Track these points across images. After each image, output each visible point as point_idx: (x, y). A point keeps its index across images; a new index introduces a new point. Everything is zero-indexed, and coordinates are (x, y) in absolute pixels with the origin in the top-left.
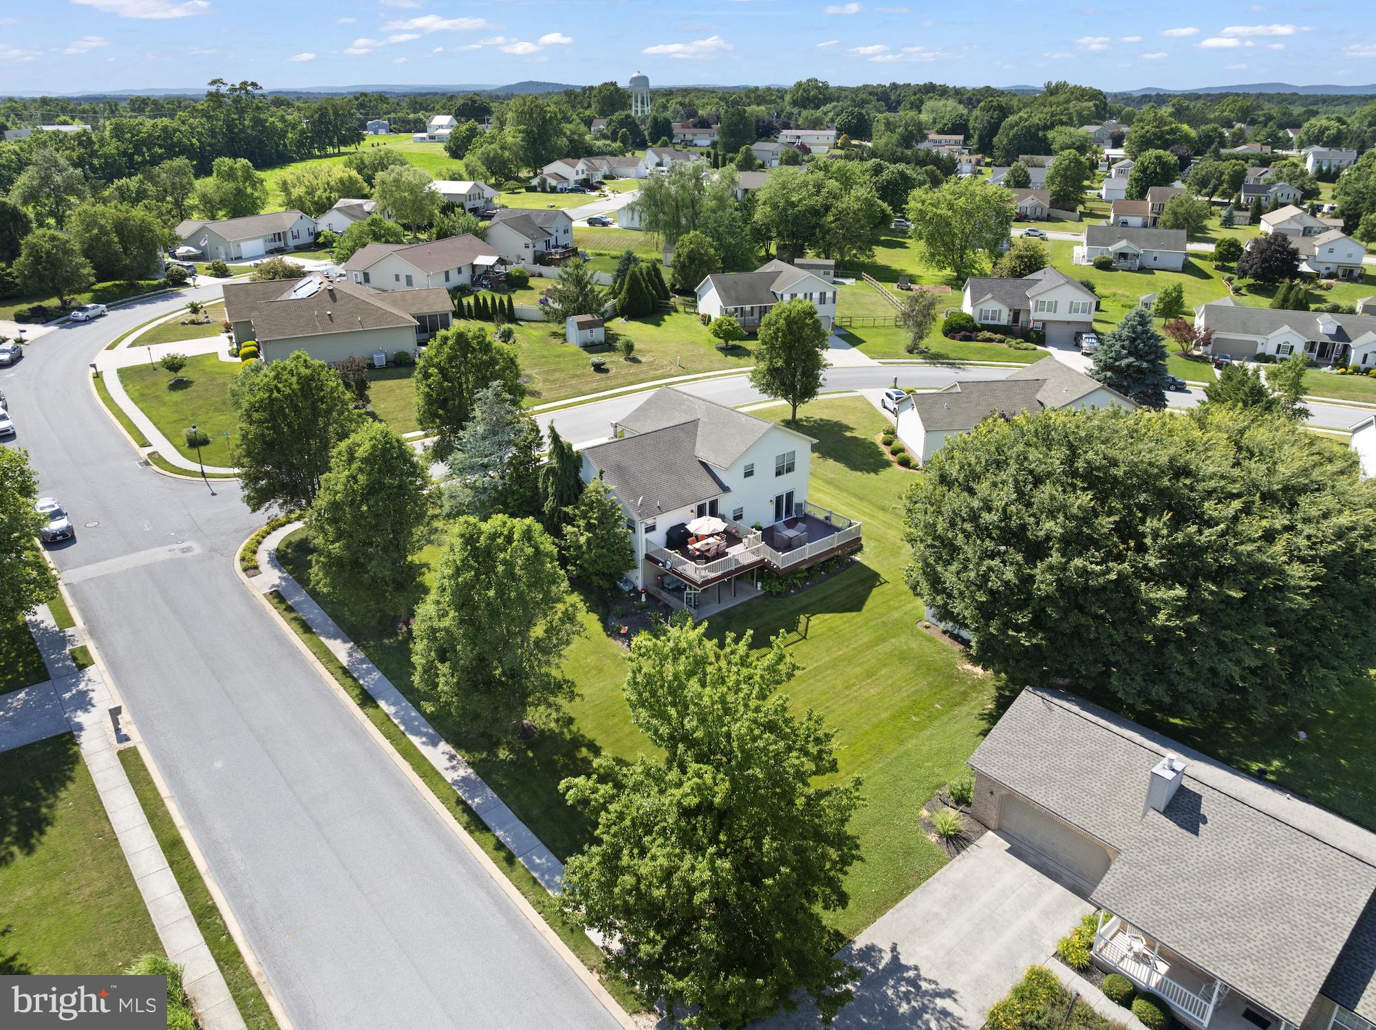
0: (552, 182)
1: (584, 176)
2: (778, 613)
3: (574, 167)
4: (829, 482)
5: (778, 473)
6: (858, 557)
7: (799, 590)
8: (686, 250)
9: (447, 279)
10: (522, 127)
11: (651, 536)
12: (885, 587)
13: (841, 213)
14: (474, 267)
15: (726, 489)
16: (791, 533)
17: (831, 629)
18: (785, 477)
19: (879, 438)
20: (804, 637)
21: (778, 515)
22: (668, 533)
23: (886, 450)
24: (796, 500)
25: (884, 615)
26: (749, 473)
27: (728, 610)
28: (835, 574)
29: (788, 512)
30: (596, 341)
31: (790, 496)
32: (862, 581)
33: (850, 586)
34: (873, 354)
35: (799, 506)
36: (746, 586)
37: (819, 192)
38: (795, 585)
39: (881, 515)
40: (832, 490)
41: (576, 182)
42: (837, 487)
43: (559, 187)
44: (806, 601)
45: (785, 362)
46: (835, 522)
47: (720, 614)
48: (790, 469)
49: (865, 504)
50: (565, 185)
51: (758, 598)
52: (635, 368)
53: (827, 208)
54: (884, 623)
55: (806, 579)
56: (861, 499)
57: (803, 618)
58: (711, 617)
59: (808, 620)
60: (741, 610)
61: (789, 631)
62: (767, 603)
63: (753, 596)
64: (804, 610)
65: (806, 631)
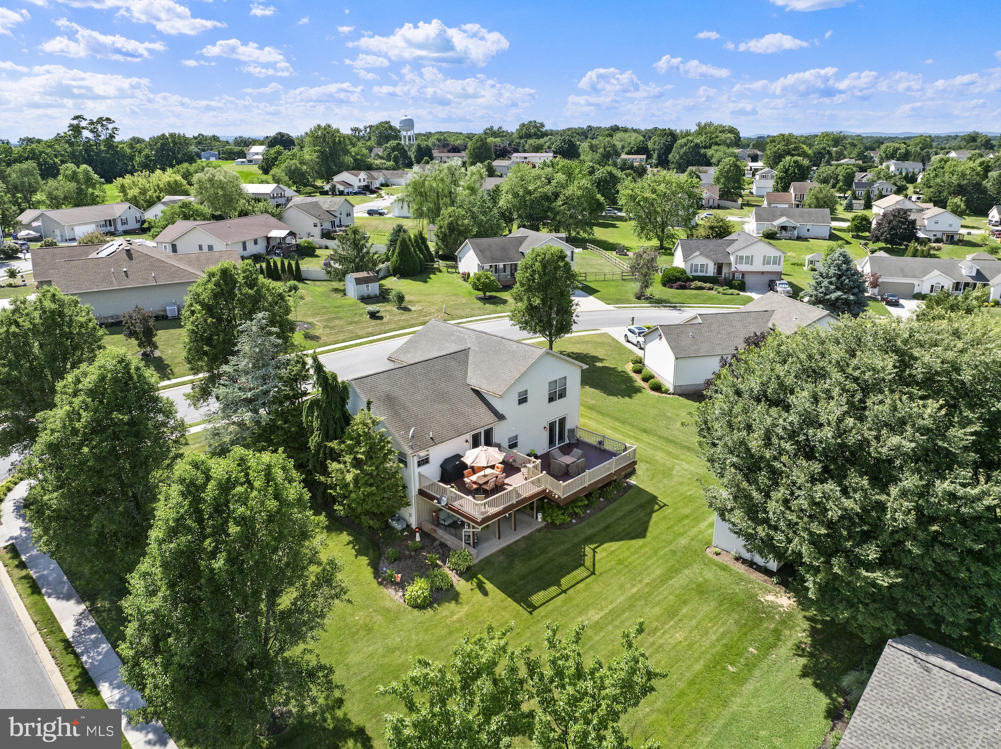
0: (341, 188)
1: (365, 183)
2: (562, 547)
3: (357, 176)
4: (591, 408)
5: (551, 400)
6: (633, 481)
7: (581, 519)
8: (446, 222)
9: (245, 249)
10: (317, 148)
11: (424, 469)
12: (666, 511)
13: (567, 198)
14: (268, 239)
15: (500, 417)
16: (567, 460)
17: (620, 562)
18: (558, 402)
19: (629, 367)
20: (593, 573)
21: (551, 442)
22: (441, 466)
23: (637, 378)
24: (568, 426)
25: (670, 543)
26: (523, 400)
27: (509, 547)
28: (615, 500)
29: (561, 438)
30: (372, 294)
31: (562, 421)
32: (642, 506)
33: (631, 512)
34: (607, 300)
35: (572, 431)
36: (526, 518)
37: (549, 182)
38: (576, 514)
39: (644, 436)
40: (594, 415)
41: (359, 187)
42: (599, 412)
43: (346, 191)
44: (590, 532)
45: (542, 300)
46: (608, 446)
47: (502, 552)
48: (562, 395)
49: (628, 427)
50: (351, 190)
51: (539, 530)
52: (406, 316)
53: (556, 195)
54: (674, 552)
55: (587, 506)
56: (624, 423)
57: (588, 550)
58: (492, 555)
59: (595, 552)
60: (523, 545)
61: (577, 568)
62: (549, 535)
63: (534, 529)
64: (589, 540)
65: (594, 565)
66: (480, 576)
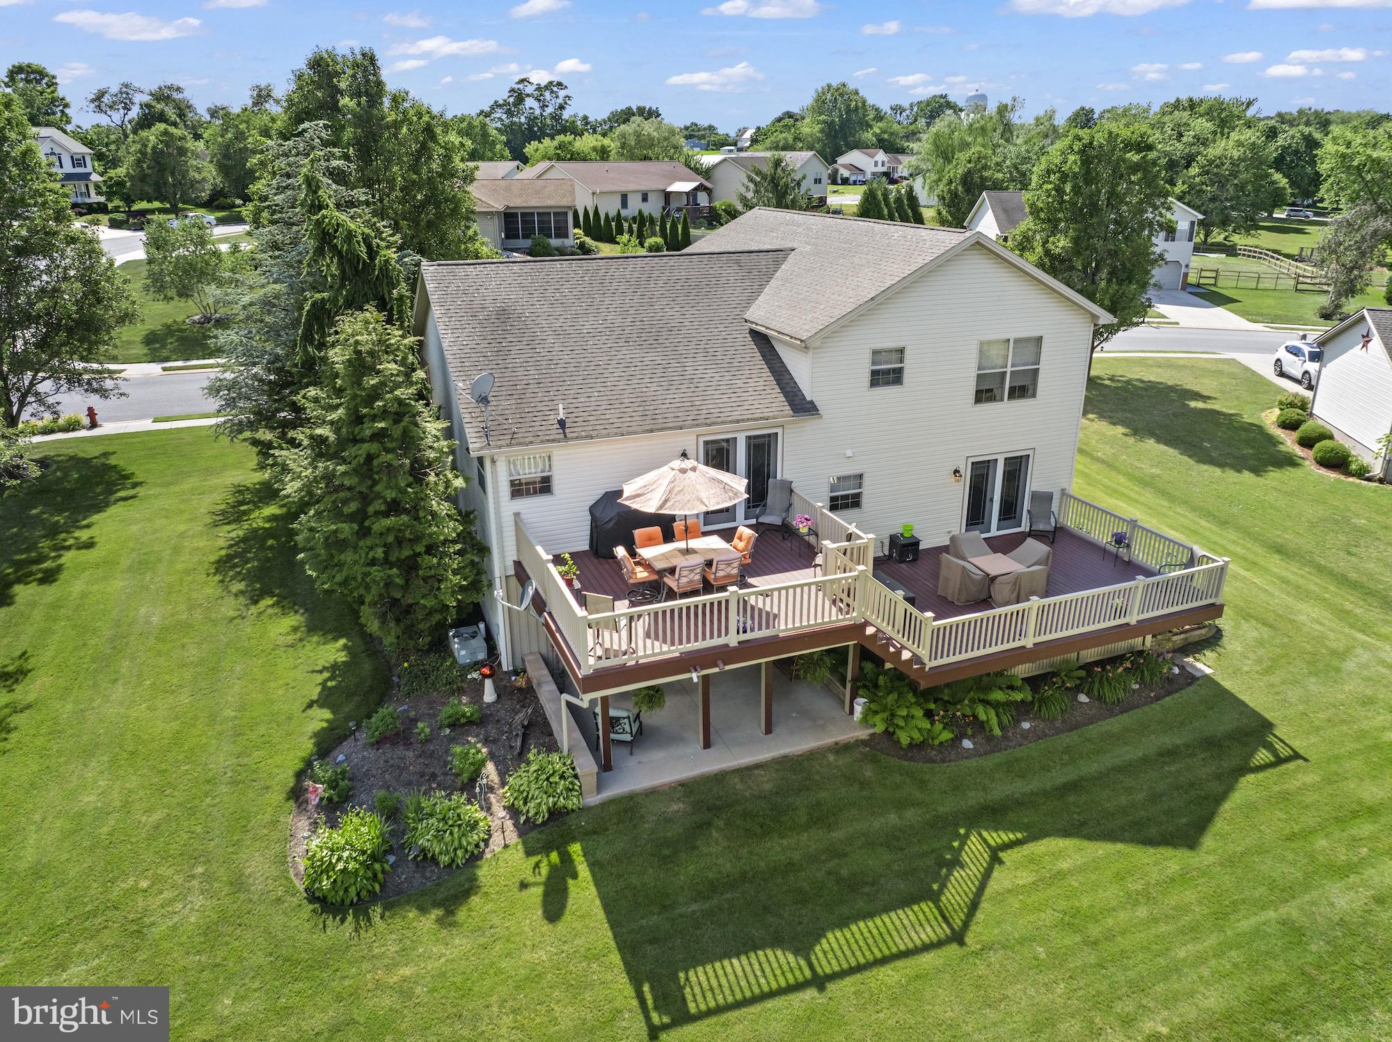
0: (845, 173)
1: (884, 169)
2: (893, 818)
3: (872, 157)
5: (984, 395)
6: (1203, 665)
7: (992, 744)
9: (624, 204)
11: (530, 506)
12: (1298, 778)
14: (667, 196)
15: (802, 406)
16: (996, 564)
17: (1073, 921)
18: (1005, 410)
19: (1270, 418)
20: (958, 937)
21: (976, 515)
22: (592, 510)
23: (1289, 442)
24: (1035, 482)
26: (885, 376)
27: (720, 778)
28: (1124, 707)
29: (1009, 511)
31: (1016, 468)
32: (1212, 744)
33: (1170, 754)
34: (1253, 316)
35: (1043, 499)
36: (823, 704)
38: (980, 727)
41: (874, 174)
43: (853, 178)
44: (1003, 789)
46: (1140, 553)
47: (687, 788)
48: (1023, 389)
50: (860, 178)
51: (841, 749)
55: (1022, 709)
57: (975, 848)
58: (652, 792)
59: (995, 859)
60: (767, 783)
61: (907, 901)
62: (868, 772)
63: (829, 740)
64: (992, 815)
65: (974, 906)
66: (576, 849)
